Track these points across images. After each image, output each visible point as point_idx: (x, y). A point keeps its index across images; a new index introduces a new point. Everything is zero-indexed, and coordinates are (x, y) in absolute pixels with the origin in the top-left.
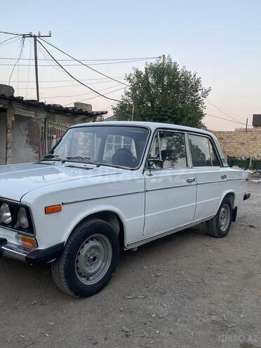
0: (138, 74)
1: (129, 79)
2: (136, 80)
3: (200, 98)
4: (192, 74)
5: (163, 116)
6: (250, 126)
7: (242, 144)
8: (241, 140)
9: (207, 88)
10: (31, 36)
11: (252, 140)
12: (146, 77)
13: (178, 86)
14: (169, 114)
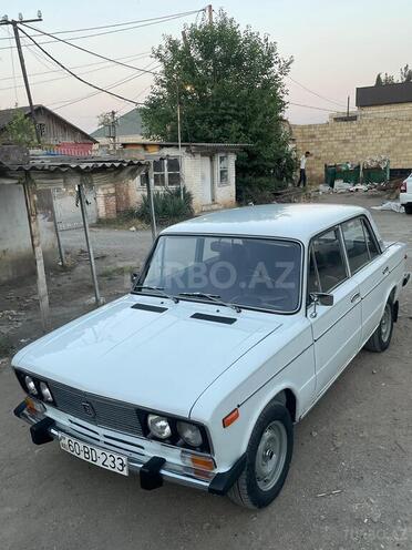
0: (173, 46)
1: (158, 55)
2: (170, 55)
3: (276, 77)
4: (261, 36)
5: (223, 115)
6: (354, 108)
7: (346, 142)
8: (343, 136)
9: (287, 59)
10: (7, 23)
11: (360, 134)
12: (187, 51)
13: (240, 59)
14: (232, 111)
